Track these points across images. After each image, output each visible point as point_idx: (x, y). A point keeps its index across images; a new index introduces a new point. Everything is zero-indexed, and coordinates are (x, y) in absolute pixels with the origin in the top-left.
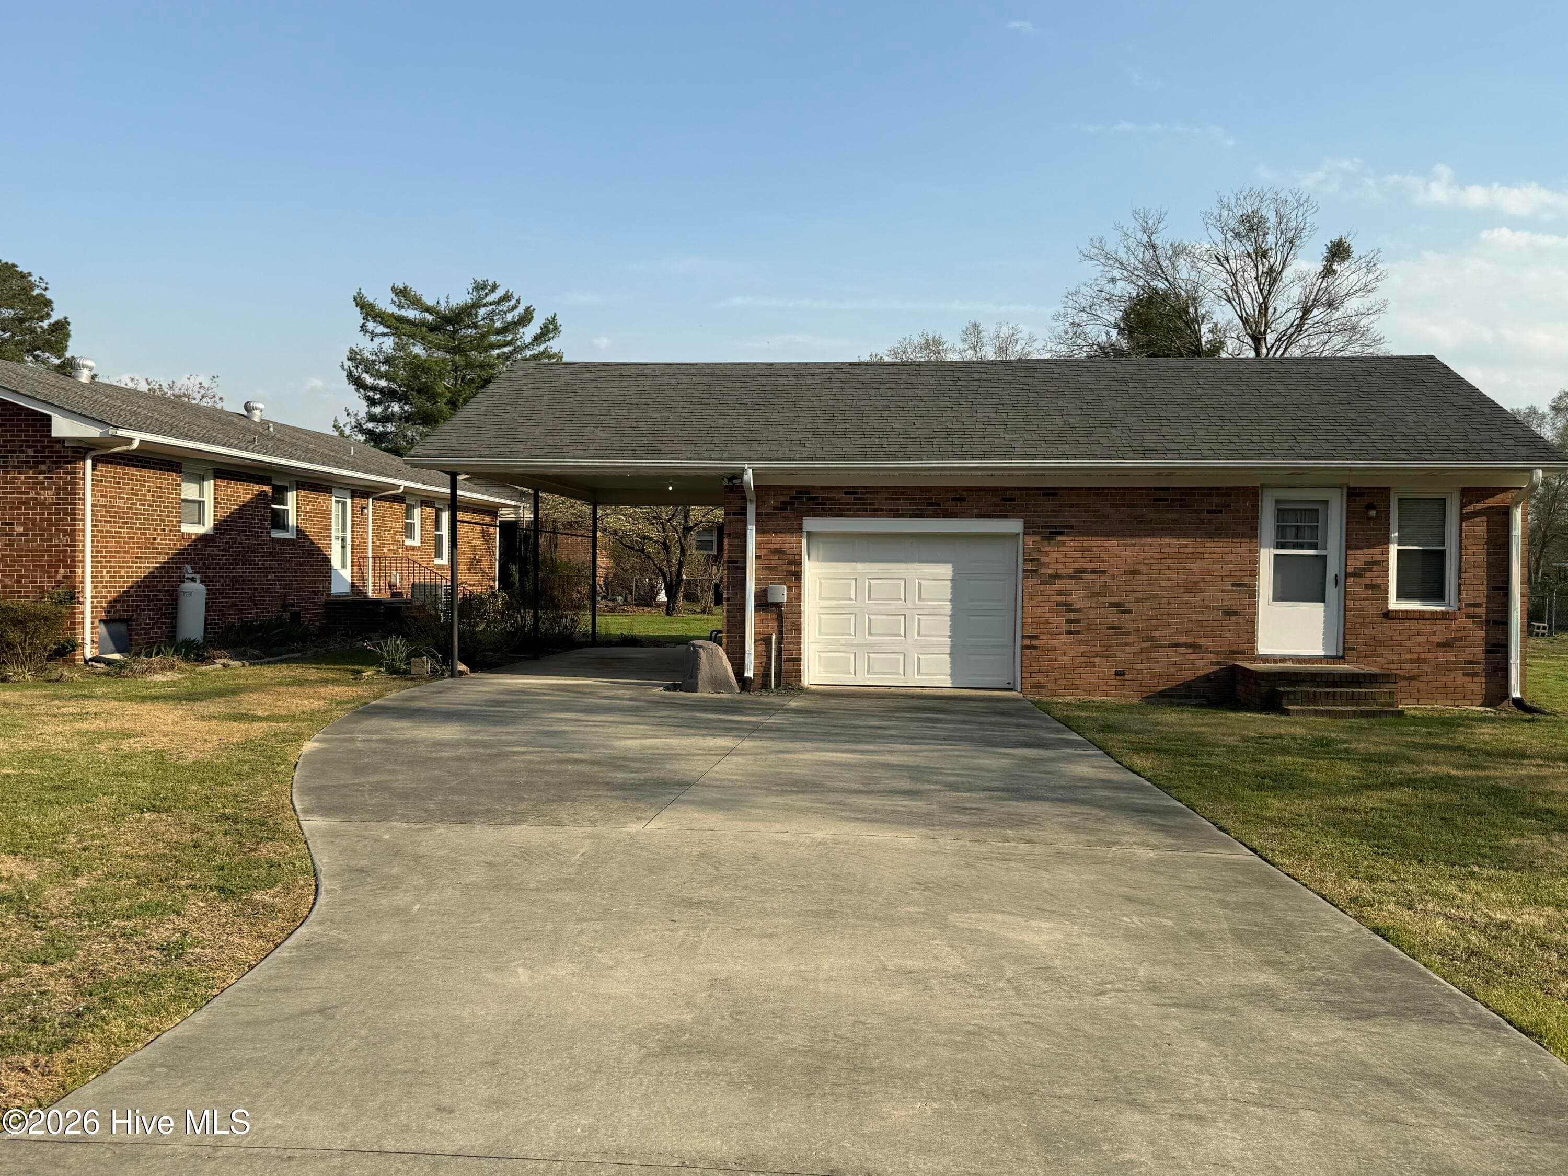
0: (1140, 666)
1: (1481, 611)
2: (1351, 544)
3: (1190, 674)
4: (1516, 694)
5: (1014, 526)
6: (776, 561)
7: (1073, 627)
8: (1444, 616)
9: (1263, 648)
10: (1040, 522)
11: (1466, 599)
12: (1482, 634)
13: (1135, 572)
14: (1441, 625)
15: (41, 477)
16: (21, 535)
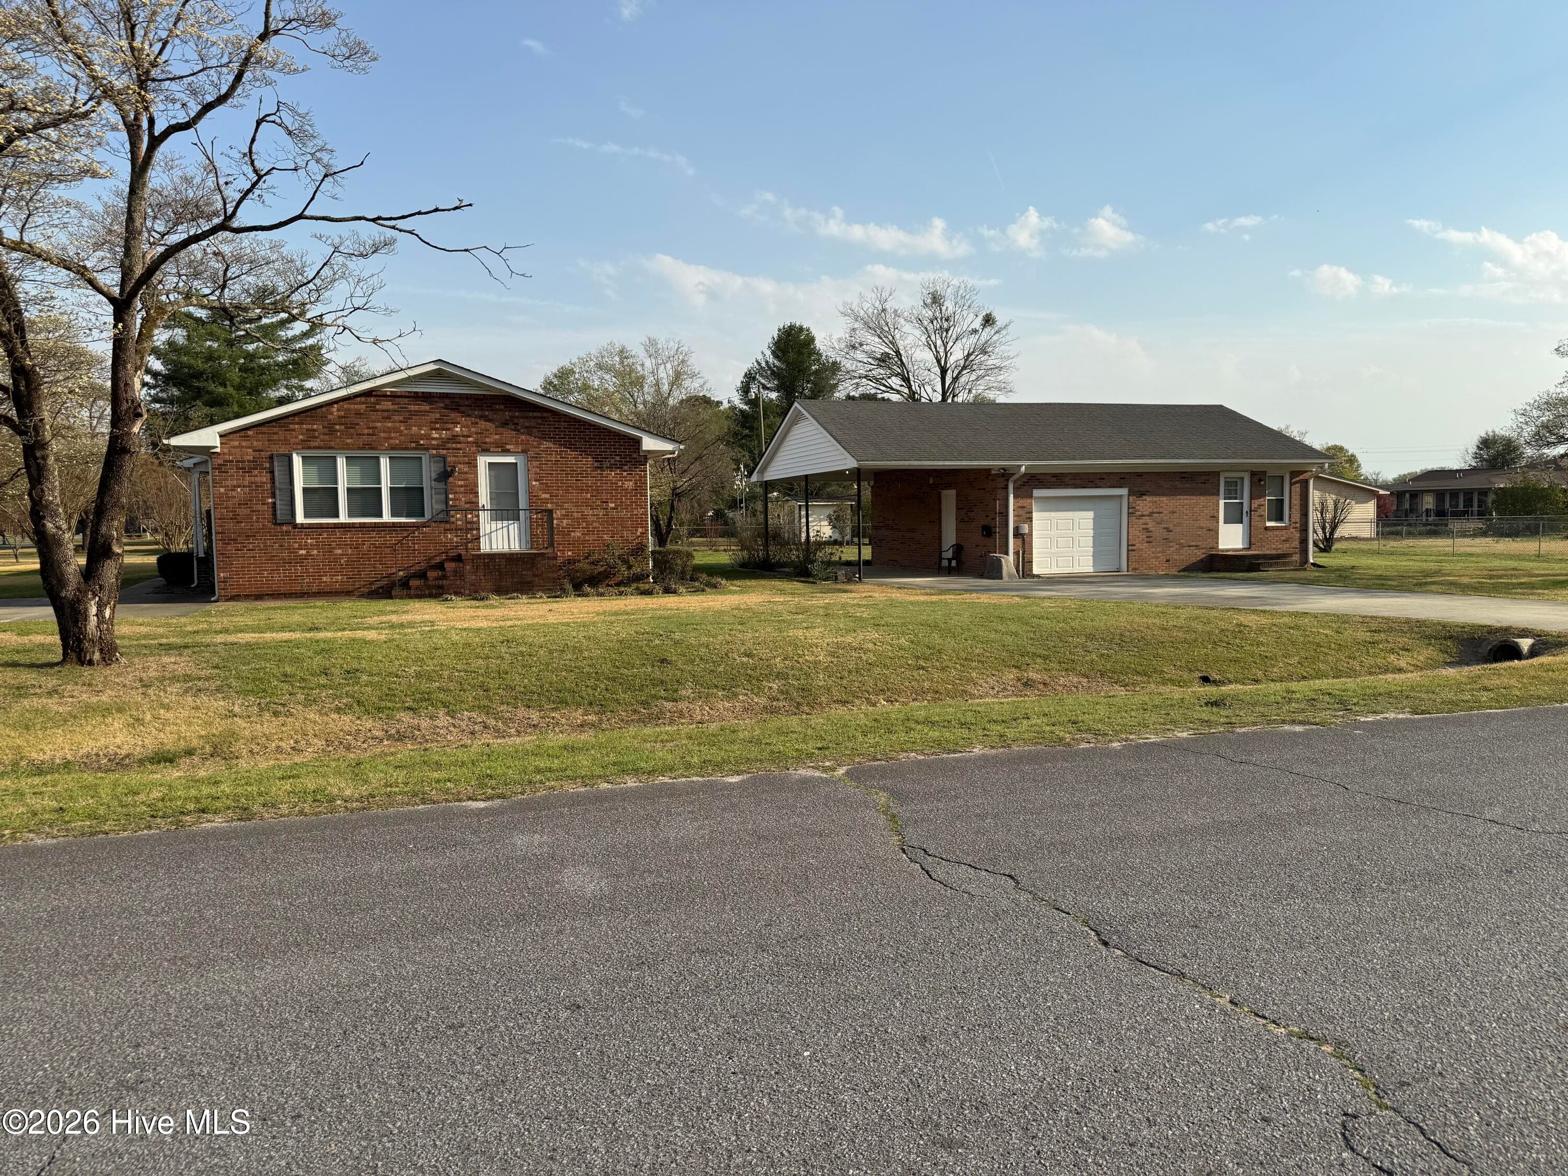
0: (1175, 557)
1: (1298, 525)
2: (1252, 498)
3: (1194, 560)
4: (1312, 561)
5: (1124, 491)
6: (1022, 512)
7: (1150, 539)
8: (1285, 528)
9: (1220, 547)
10: (1136, 489)
11: (1293, 520)
12: (1298, 535)
13: (1174, 512)
14: (1284, 532)
15: (625, 474)
16: (613, 508)
